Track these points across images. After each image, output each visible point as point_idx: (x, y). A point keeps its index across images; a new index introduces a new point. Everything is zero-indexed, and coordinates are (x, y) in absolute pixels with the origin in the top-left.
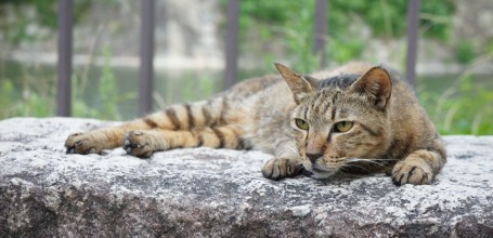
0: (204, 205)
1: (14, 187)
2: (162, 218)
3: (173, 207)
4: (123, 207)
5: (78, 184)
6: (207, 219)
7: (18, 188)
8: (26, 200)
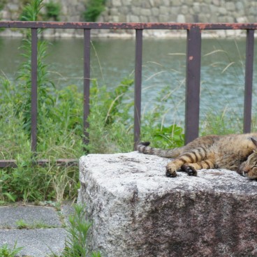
0: (249, 194)
1: (178, 192)
2: (235, 200)
3: (238, 196)
4: (220, 197)
5: (202, 190)
6: (251, 199)
7: (179, 193)
8: (183, 197)
